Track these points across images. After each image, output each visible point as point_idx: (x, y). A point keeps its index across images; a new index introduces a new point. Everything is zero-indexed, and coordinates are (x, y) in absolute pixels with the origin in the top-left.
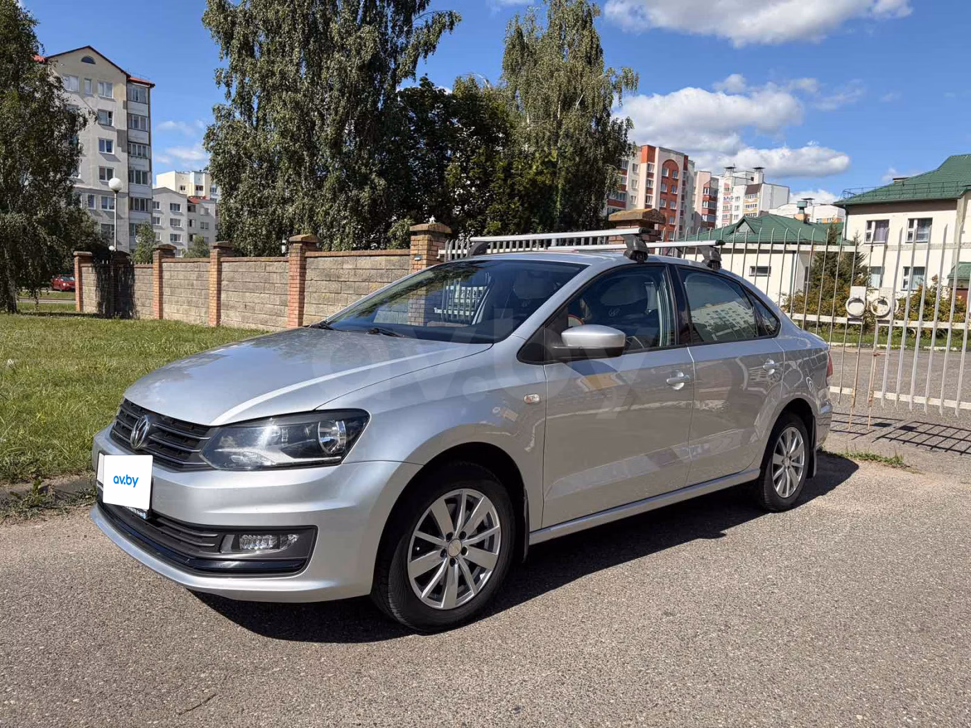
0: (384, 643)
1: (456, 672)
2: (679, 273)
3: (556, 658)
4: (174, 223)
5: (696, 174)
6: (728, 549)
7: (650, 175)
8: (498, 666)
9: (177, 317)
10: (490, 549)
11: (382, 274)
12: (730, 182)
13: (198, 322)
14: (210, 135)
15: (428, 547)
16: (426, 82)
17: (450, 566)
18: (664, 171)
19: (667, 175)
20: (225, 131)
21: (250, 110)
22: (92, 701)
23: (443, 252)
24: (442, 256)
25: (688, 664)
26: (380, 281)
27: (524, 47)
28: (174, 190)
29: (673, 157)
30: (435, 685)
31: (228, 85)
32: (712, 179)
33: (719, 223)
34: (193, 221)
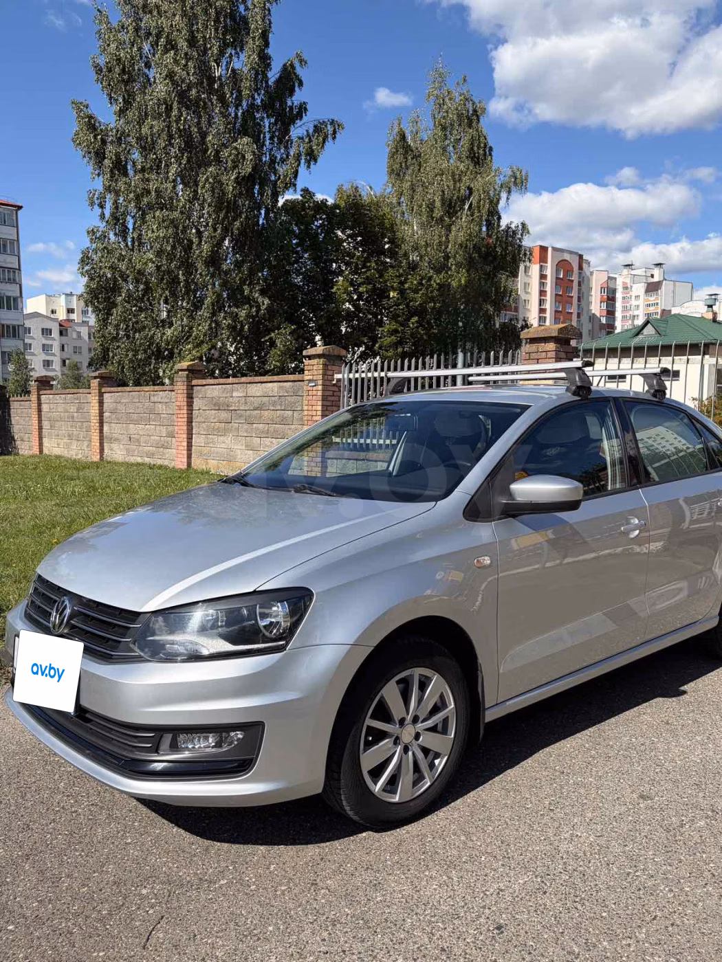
0: (336, 843)
1: (422, 879)
2: (624, 406)
3: (531, 859)
4: (46, 348)
5: (592, 273)
6: (693, 711)
7: (543, 277)
8: (467, 871)
9: (57, 451)
10: (445, 731)
11: (275, 402)
12: (628, 281)
13: (80, 456)
14: (85, 260)
15: (380, 735)
16: (306, 191)
17: (404, 754)
18: (557, 271)
19: (561, 276)
20: (99, 254)
21: (124, 231)
22: (29, 928)
23: (339, 376)
24: (339, 380)
25: (680, 862)
26: (272, 408)
27: (407, 149)
28: (45, 314)
29: (567, 257)
30: (402, 898)
31: (102, 206)
32: (609, 278)
33: (619, 326)
34: (66, 346)
